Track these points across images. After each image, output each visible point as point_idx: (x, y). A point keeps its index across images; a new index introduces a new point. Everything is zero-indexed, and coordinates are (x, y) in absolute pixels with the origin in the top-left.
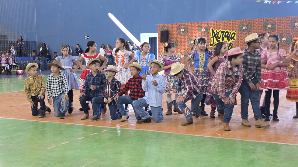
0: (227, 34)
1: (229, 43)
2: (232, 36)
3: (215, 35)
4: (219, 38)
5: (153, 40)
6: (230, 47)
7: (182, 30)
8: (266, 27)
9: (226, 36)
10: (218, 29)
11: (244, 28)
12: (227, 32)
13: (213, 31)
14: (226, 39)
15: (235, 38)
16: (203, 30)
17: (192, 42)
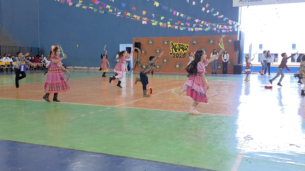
2: (186, 48)
3: (174, 47)
6: (184, 56)
7: (151, 42)
8: (209, 42)
10: (176, 43)
11: (194, 42)
12: (182, 45)
13: (172, 44)
14: (181, 50)
15: (188, 50)
16: (166, 43)
17: (157, 52)
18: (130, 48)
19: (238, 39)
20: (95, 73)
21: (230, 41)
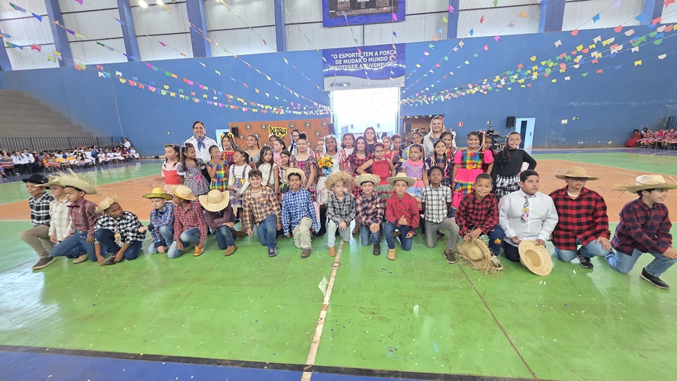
0: (280, 130)
1: (282, 136)
2: (284, 132)
3: (272, 131)
4: (275, 133)
7: (248, 127)
8: (306, 125)
13: (270, 128)
16: (264, 127)
19: (332, 122)
21: (325, 124)
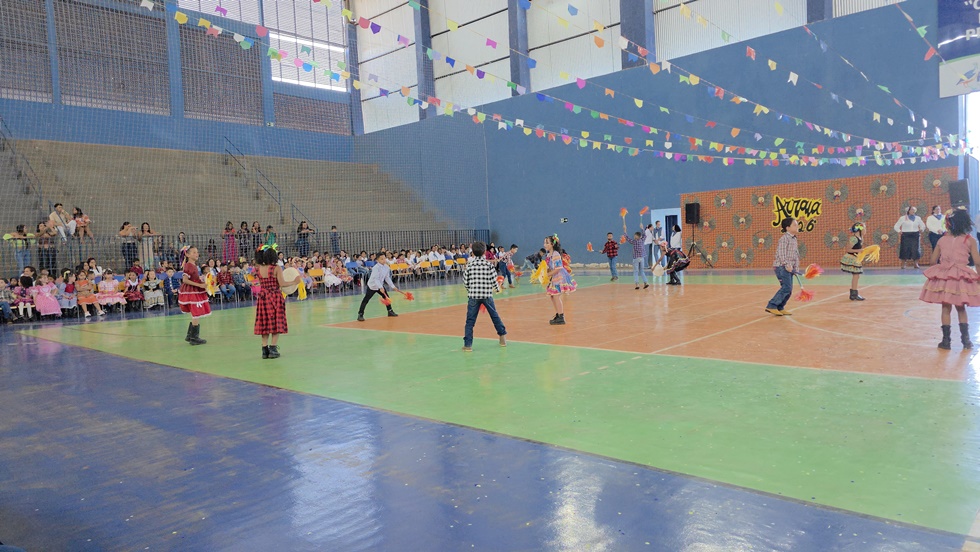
0: (804, 204)
1: (808, 219)
2: (814, 208)
3: (783, 207)
4: (790, 212)
5: (671, 221)
6: (810, 227)
7: (723, 201)
8: (877, 189)
9: (802, 209)
10: (787, 197)
11: (836, 193)
12: (804, 201)
13: (778, 200)
14: (802, 213)
15: (819, 211)
16: (762, 199)
17: (741, 220)
18: (675, 218)
19: (961, 177)
20: (599, 275)
21: (937, 182)
